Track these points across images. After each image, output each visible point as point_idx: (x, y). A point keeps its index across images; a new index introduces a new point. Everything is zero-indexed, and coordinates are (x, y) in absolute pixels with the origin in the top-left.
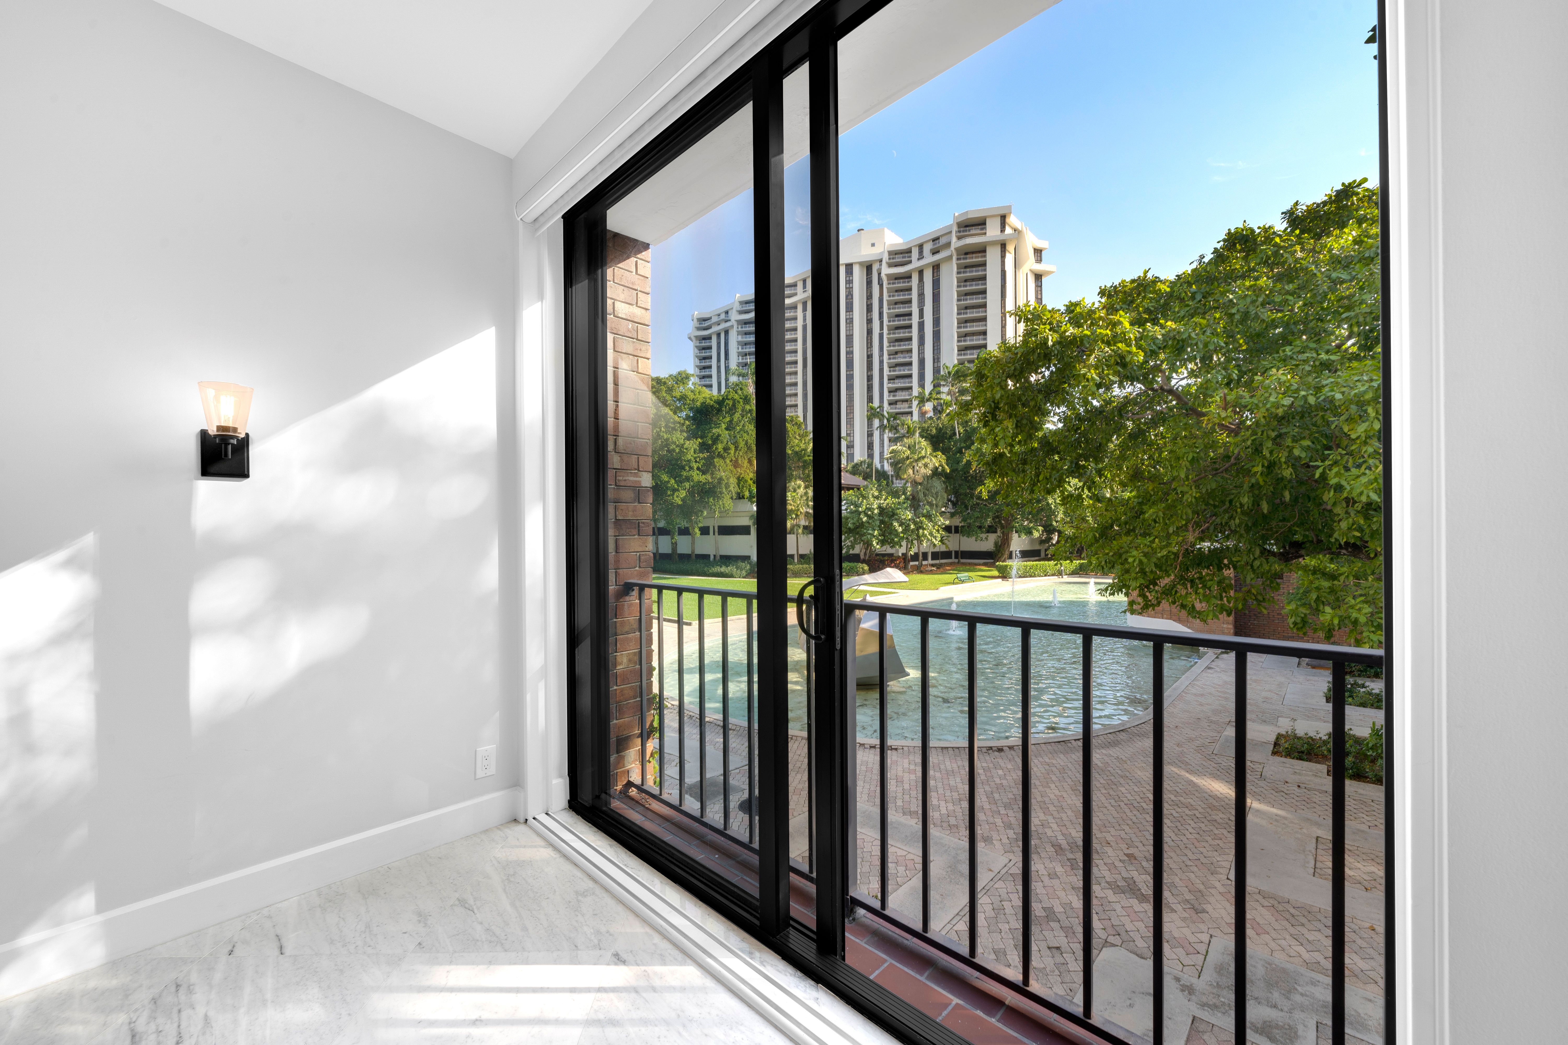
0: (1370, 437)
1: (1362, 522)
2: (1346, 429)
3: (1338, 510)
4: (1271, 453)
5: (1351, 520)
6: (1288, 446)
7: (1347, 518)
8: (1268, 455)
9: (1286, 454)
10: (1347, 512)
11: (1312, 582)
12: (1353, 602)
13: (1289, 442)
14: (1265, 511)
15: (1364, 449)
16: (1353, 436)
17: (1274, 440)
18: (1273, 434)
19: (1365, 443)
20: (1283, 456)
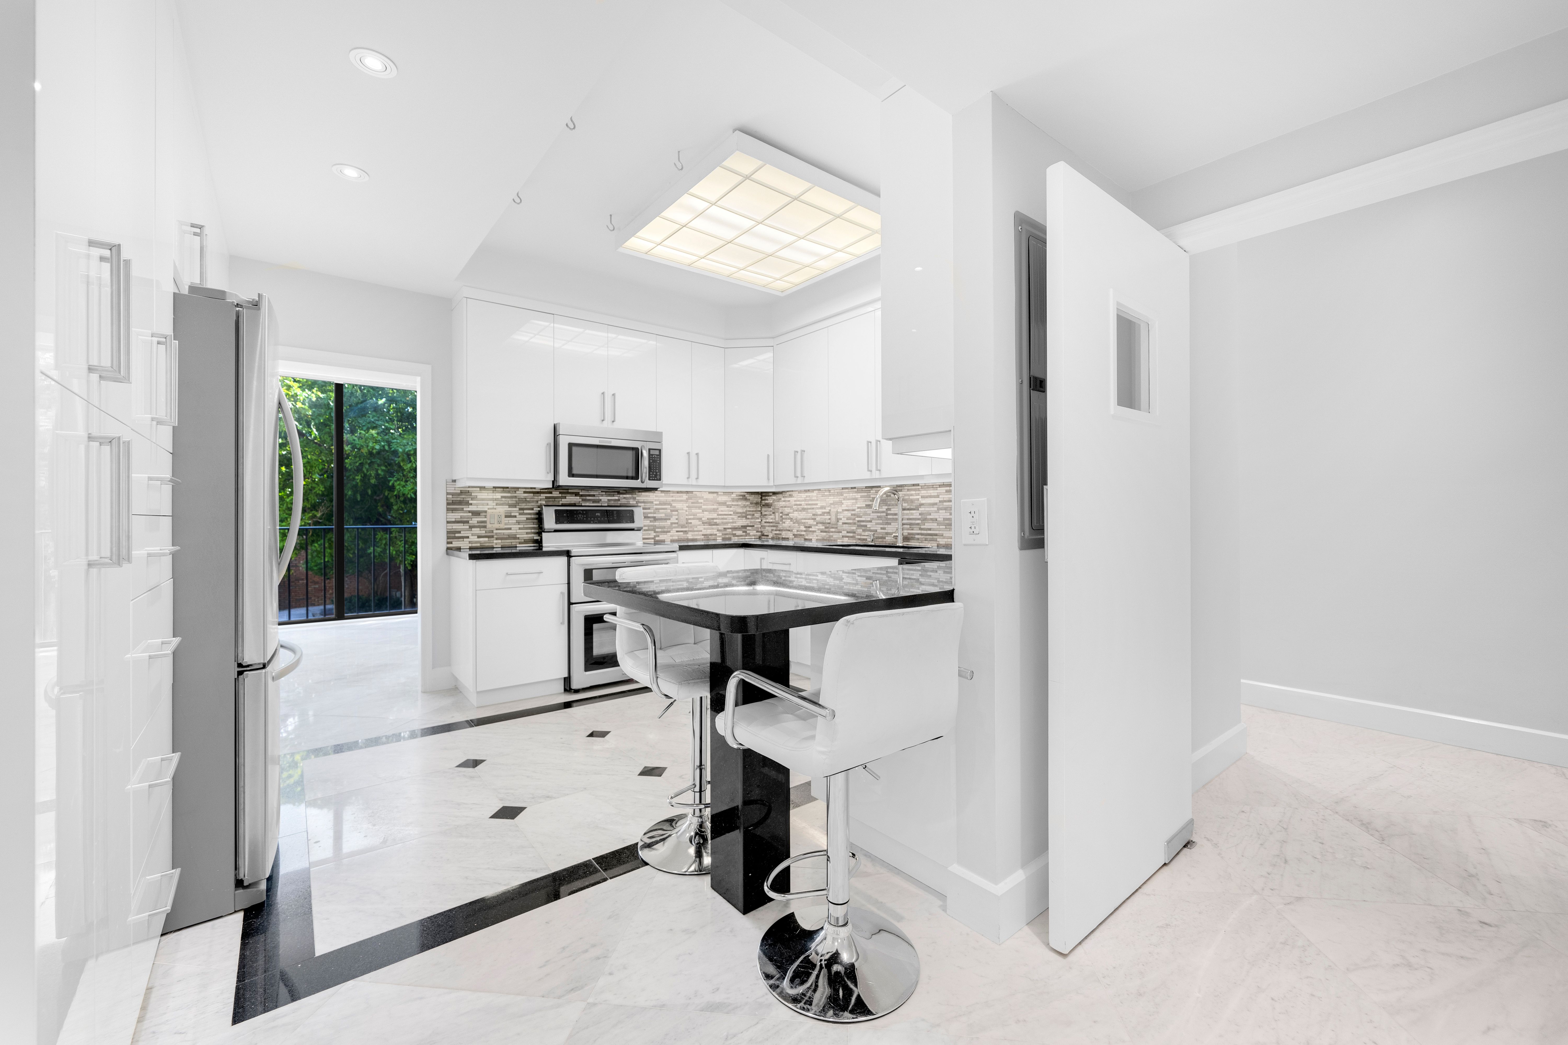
0: (411, 470)
1: (403, 506)
2: (402, 464)
3: (392, 500)
4: (367, 471)
5: (398, 505)
6: (376, 469)
7: (396, 504)
8: (365, 472)
9: (375, 472)
10: (397, 502)
11: (382, 536)
12: (400, 543)
13: (376, 466)
14: (359, 500)
15: (409, 475)
16: (405, 468)
17: (369, 464)
18: (369, 461)
19: (410, 472)
20: (373, 473)
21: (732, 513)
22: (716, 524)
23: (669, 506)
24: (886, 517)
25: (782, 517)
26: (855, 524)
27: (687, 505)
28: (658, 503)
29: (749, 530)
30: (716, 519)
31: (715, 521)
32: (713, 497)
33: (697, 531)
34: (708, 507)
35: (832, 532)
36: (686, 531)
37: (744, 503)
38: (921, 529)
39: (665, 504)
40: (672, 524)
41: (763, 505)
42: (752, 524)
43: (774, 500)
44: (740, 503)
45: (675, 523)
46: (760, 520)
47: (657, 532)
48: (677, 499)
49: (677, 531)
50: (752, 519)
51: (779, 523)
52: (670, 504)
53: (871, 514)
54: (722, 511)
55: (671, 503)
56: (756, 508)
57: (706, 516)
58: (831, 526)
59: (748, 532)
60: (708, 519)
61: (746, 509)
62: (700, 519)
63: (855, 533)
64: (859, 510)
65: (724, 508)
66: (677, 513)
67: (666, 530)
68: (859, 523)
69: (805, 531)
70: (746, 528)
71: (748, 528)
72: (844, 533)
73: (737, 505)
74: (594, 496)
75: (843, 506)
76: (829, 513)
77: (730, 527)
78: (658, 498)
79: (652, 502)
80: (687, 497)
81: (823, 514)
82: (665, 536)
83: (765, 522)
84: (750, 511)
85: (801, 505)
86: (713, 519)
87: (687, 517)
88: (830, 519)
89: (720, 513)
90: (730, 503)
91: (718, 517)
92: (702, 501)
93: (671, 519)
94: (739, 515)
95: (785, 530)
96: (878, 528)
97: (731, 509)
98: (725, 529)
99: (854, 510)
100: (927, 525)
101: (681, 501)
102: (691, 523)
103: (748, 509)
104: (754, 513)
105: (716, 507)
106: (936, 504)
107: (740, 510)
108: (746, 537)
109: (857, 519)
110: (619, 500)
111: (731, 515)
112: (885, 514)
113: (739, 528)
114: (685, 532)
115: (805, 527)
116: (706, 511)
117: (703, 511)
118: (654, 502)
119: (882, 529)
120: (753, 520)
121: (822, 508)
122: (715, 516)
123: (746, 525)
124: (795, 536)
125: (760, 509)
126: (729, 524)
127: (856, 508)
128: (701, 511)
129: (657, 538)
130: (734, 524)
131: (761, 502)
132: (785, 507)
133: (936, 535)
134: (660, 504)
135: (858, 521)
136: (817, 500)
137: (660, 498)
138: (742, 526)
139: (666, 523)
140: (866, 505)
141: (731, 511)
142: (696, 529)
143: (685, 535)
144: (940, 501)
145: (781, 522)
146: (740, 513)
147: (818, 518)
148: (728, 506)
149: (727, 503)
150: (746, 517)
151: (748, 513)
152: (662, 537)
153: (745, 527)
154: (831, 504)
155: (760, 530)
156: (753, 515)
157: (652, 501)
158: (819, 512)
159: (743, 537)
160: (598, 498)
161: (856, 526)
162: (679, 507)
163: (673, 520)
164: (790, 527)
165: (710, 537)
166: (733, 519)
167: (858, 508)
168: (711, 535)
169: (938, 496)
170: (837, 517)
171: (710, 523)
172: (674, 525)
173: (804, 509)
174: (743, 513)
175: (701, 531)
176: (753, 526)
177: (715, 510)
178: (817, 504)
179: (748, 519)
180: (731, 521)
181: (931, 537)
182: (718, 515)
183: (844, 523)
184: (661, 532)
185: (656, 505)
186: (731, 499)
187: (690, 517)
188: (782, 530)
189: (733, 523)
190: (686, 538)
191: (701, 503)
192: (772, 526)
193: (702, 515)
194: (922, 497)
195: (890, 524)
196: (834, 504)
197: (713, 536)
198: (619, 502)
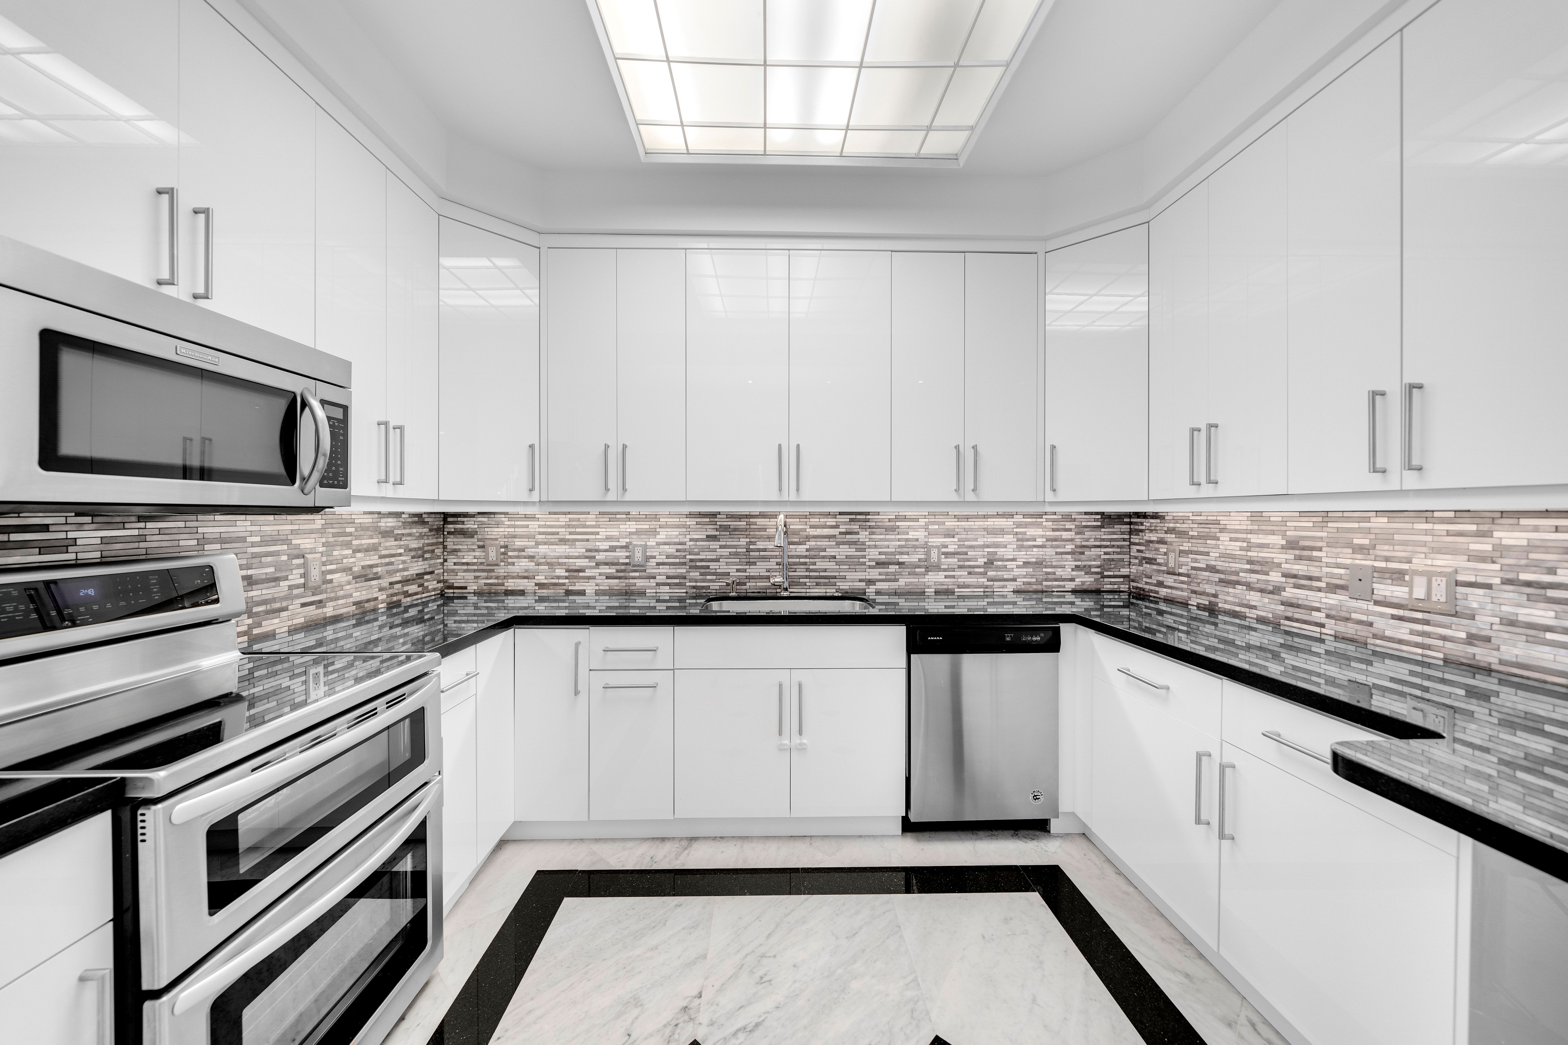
21: (402, 551)
22: (377, 577)
23: (285, 547)
24: (747, 553)
25: (504, 554)
26: (684, 564)
27: (324, 540)
28: (258, 539)
29: (427, 581)
30: (376, 566)
31: (375, 570)
32: (371, 520)
33: (343, 597)
34: (363, 542)
35: (634, 578)
36: (320, 601)
37: (421, 530)
38: (808, 570)
39: (274, 542)
40: (291, 587)
41: (449, 533)
42: (431, 570)
43: (483, 523)
44: (414, 531)
45: (297, 586)
46: (442, 560)
47: (257, 614)
48: (302, 527)
49: (303, 605)
50: (431, 558)
51: (497, 565)
52: (286, 541)
53: (717, 550)
54: (386, 548)
55: (290, 537)
56: (437, 538)
57: (360, 561)
58: (630, 568)
59: (426, 584)
60: (363, 567)
61: (422, 541)
62: (348, 570)
63: (685, 578)
64: (691, 543)
65: (391, 543)
66: (301, 561)
67: (277, 605)
68: (693, 564)
69: (566, 578)
70: (423, 578)
71: (426, 577)
72: (661, 579)
73: (410, 535)
74: (45, 528)
75: (657, 537)
76: (626, 547)
77: (399, 579)
78: (257, 528)
79: (243, 539)
80: (323, 522)
81: (613, 549)
82: (276, 621)
83: (455, 564)
84: (428, 545)
85: (558, 533)
86: (371, 566)
87: (324, 568)
88: (627, 557)
89: (384, 552)
90: (400, 532)
91: (379, 561)
92: (353, 530)
93: (290, 577)
94: (413, 553)
95: (513, 578)
96: (732, 570)
97: (402, 543)
98: (391, 584)
99: (684, 544)
100: (821, 564)
101: (312, 532)
102: (331, 581)
103: (426, 541)
104: (433, 547)
105: (375, 541)
106: (834, 536)
107: (414, 544)
108: (424, 595)
109: (688, 557)
110: (142, 538)
111: (400, 555)
112: (745, 550)
113: (413, 580)
114: (320, 603)
115: (567, 571)
116: (359, 551)
117: (354, 552)
118: (249, 539)
119: (738, 570)
120: (432, 562)
121: (608, 538)
122: (373, 559)
123: (422, 571)
124: (540, 585)
125: (441, 540)
126: (398, 574)
127: (688, 540)
128: (350, 552)
129: (256, 631)
130: (406, 573)
131: (444, 528)
132: (515, 537)
133: (835, 577)
134: (263, 543)
135: (691, 560)
136: (598, 527)
137: (264, 528)
138: (417, 575)
139: (277, 589)
140: (708, 536)
141: (400, 547)
142: (341, 593)
143: (320, 611)
144: (841, 533)
145: (502, 564)
146: (415, 549)
147: (600, 557)
148: (398, 538)
149: (396, 532)
150: (423, 556)
151: (426, 549)
152: (269, 625)
153: (420, 576)
154: (631, 533)
155: (442, 578)
156: (433, 551)
157: (242, 534)
158: (605, 545)
159: (419, 596)
160: (62, 535)
161: (688, 567)
162: (308, 546)
163: (295, 578)
164: (526, 571)
165: (366, 605)
166: (404, 562)
167: (691, 540)
168: (368, 601)
169: (836, 527)
170: (645, 553)
171: (365, 576)
172: (295, 592)
173: (563, 541)
174: (419, 549)
175: (351, 596)
176: (432, 573)
177: (374, 548)
178: (598, 533)
179: (426, 559)
180: (401, 566)
181: (827, 581)
182: (381, 557)
183: (658, 564)
184: (267, 612)
185: (253, 545)
186: (400, 524)
187: (329, 567)
188: (505, 577)
189: (404, 570)
190: (322, 616)
191: (350, 534)
192: (475, 571)
193: (352, 560)
194: (812, 527)
195: (754, 564)
196: (638, 532)
197: (372, 603)
198: (142, 545)
